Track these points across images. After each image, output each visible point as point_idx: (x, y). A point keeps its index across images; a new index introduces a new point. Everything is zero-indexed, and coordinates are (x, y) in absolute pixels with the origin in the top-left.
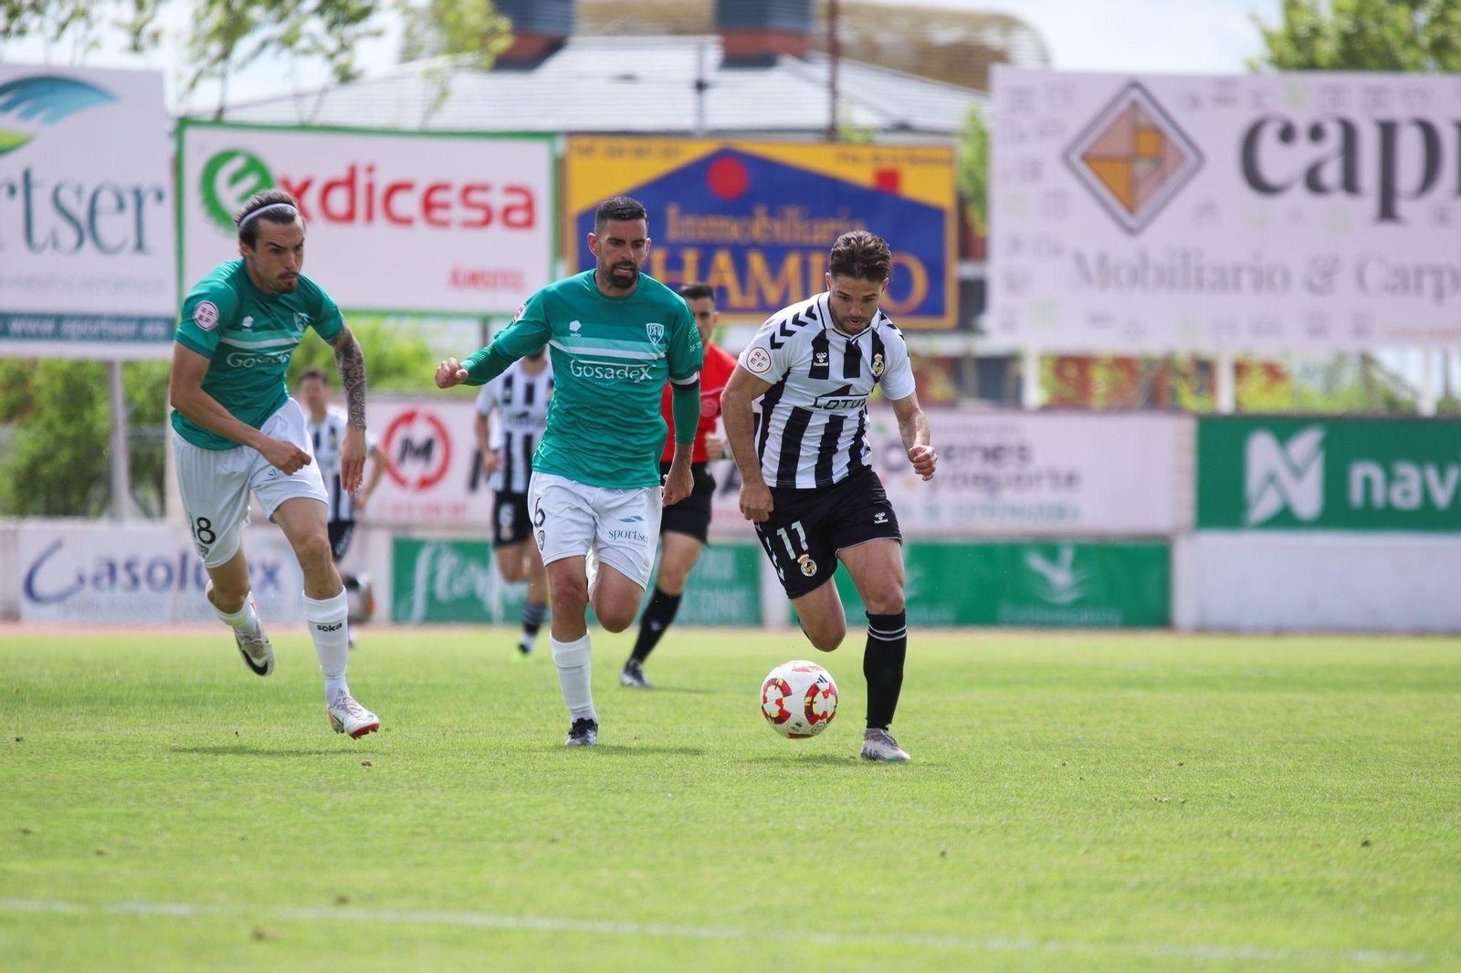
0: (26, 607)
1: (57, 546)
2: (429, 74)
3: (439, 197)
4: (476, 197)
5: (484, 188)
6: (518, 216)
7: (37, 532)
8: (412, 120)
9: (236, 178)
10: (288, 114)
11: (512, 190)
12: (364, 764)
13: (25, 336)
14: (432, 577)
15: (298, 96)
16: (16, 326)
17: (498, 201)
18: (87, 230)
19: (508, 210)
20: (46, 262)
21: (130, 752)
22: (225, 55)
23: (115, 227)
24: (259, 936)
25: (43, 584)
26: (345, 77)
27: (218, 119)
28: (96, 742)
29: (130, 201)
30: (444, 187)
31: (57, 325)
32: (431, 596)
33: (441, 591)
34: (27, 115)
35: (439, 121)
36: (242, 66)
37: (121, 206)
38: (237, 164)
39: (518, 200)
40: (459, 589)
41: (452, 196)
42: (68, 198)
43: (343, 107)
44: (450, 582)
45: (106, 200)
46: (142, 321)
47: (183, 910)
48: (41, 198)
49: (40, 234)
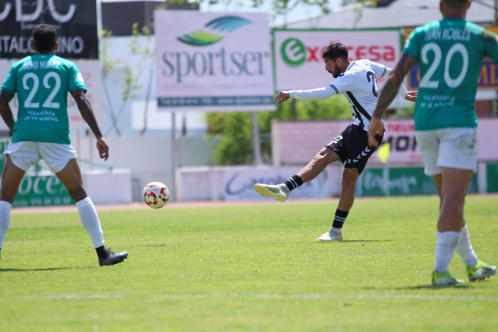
0: (227, 196)
1: (236, 176)
2: (356, 9)
3: (362, 51)
4: (375, 51)
5: (376, 47)
6: (389, 57)
7: (230, 170)
8: (350, 25)
9: (293, 48)
10: (307, 25)
11: (386, 48)
12: (362, 245)
13: (224, 104)
14: (363, 182)
15: (310, 19)
16: (221, 101)
17: (381, 51)
18: (243, 68)
19: (385, 55)
20: (230, 79)
21: (282, 244)
22: (285, 7)
23: (252, 66)
24: (346, 305)
25: (233, 188)
26: (326, 11)
27: (284, 29)
28: (270, 241)
29: (257, 57)
30: (362, 48)
31: (234, 100)
32: (364, 188)
33: (367, 185)
34: (222, 30)
35: (360, 25)
36: (291, 9)
37: (254, 59)
38: (292, 43)
39: (388, 51)
40: (373, 184)
41: (365, 51)
42: (237, 58)
43: (326, 22)
44: (370, 182)
45: (249, 57)
46: (262, 97)
47: (318, 296)
48: (228, 58)
49: (228, 69)
